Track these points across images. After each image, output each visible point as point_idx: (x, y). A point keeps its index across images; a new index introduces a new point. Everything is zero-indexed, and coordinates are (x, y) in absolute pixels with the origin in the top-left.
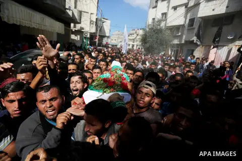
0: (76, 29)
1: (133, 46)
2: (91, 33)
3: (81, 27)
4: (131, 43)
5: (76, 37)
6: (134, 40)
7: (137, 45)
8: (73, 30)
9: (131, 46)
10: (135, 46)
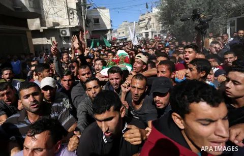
0: (46, 28)
1: (147, 34)
2: (71, 29)
3: (54, 23)
4: (144, 31)
5: (50, 41)
6: (146, 26)
7: (152, 32)
8: (42, 31)
9: (144, 35)
10: (150, 34)
